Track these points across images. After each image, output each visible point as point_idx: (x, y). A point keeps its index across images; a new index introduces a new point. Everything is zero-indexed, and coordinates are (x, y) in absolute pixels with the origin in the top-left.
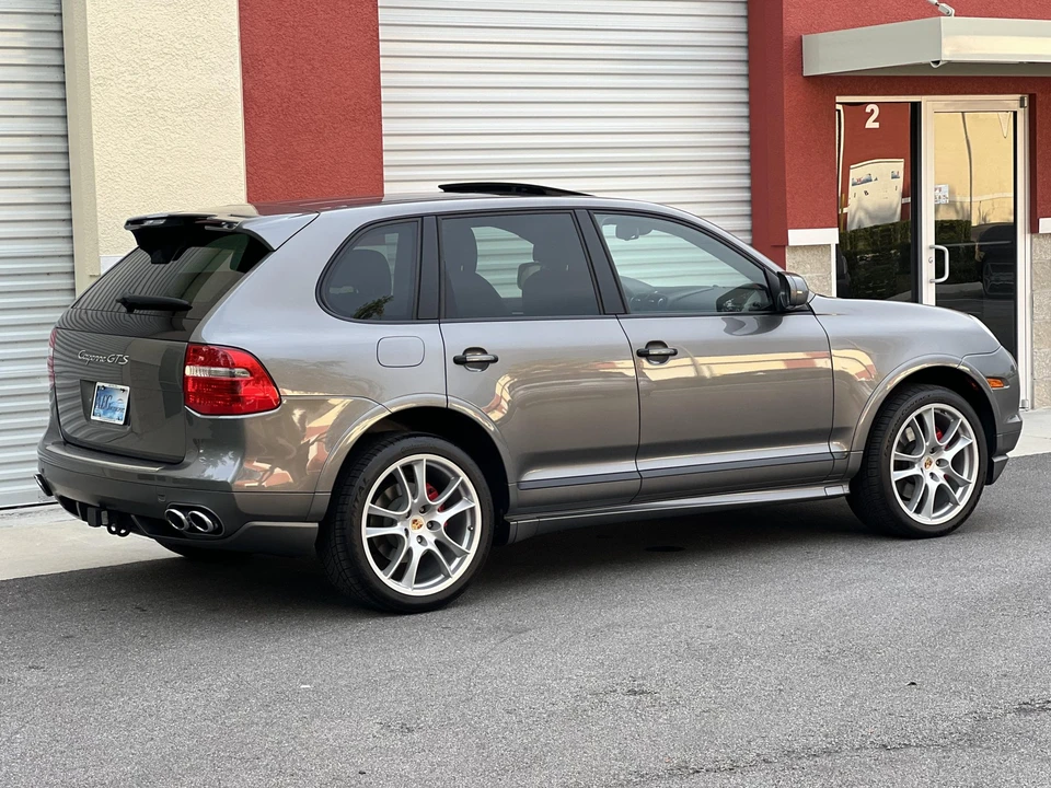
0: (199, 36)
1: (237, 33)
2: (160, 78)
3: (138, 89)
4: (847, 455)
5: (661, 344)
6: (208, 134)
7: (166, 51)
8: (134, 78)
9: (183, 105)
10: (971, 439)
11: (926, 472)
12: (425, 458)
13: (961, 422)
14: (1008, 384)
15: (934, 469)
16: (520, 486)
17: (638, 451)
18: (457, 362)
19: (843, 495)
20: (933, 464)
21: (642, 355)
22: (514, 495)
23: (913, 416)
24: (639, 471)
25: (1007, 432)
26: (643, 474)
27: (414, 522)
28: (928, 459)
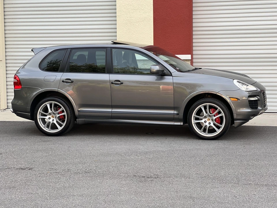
0: (143, 5)
1: (152, 3)
2: (133, 15)
3: (127, 18)
4: (178, 114)
5: (119, 81)
6: (144, 27)
7: (134, 9)
8: (127, 15)
9: (138, 21)
10: (223, 114)
11: (208, 122)
12: (53, 102)
13: (219, 109)
14: (240, 100)
15: (211, 121)
16: (79, 111)
17: (112, 107)
18: (63, 81)
19: (182, 125)
20: (211, 120)
21: (112, 83)
22: (77, 113)
23: (200, 106)
24: (112, 111)
25: (239, 114)
26: (112, 112)
27: (52, 116)
28: (208, 118)
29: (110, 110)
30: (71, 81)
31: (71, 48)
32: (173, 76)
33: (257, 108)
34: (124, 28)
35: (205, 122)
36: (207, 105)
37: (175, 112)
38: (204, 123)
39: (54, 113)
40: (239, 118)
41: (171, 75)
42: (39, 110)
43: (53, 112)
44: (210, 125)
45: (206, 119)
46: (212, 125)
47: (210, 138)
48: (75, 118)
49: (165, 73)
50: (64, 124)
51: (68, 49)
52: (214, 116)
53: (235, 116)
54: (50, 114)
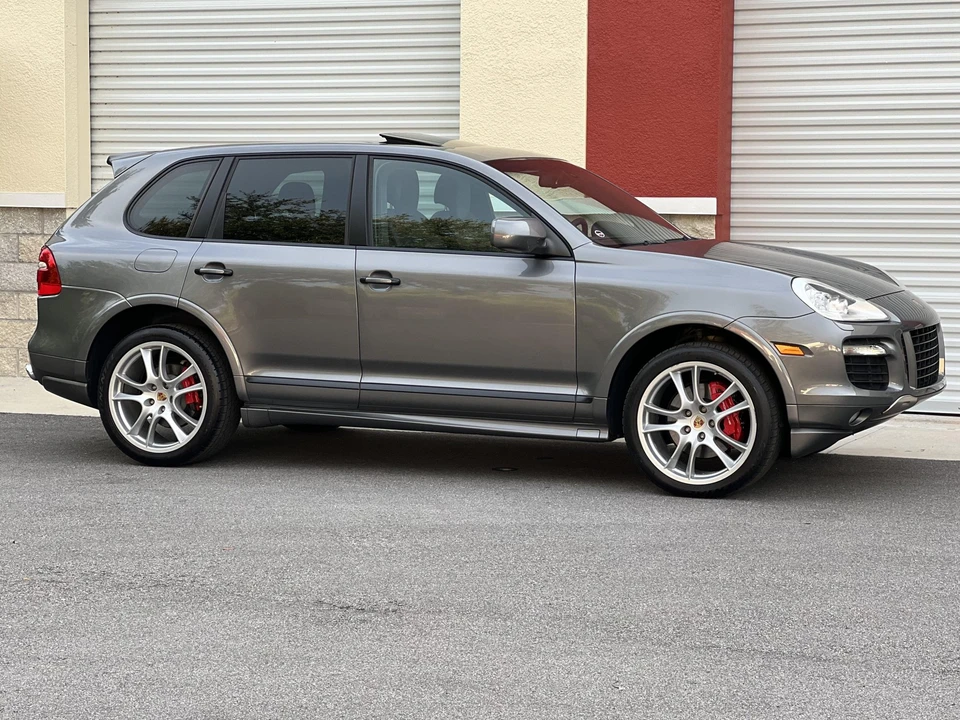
1: (585, 12)
2: (516, 52)
4: (589, 400)
5: (387, 274)
6: (555, 98)
9: (534, 73)
10: (748, 404)
11: (694, 431)
12: (163, 345)
13: (735, 385)
14: (810, 353)
15: (705, 429)
16: (248, 379)
17: (363, 367)
18: (197, 272)
19: (603, 440)
20: (706, 424)
21: (363, 281)
22: (241, 385)
23: (669, 371)
24: (360, 383)
25: (807, 404)
26: (362, 386)
27: (160, 394)
28: (697, 418)
29: (355, 378)
30: (222, 271)
31: (236, 156)
32: (576, 262)
33: (883, 386)
34: (486, 100)
35: (686, 430)
36: (693, 367)
37: (582, 392)
38: (681, 436)
39: (165, 384)
40: (806, 418)
41: (570, 256)
42: (115, 373)
43: (160, 379)
44: (704, 442)
45: (689, 422)
46: (709, 441)
47: (702, 490)
48: (238, 402)
49: (547, 248)
50: (198, 425)
51: (223, 157)
52: (719, 409)
53: (793, 413)
54: (152, 387)
